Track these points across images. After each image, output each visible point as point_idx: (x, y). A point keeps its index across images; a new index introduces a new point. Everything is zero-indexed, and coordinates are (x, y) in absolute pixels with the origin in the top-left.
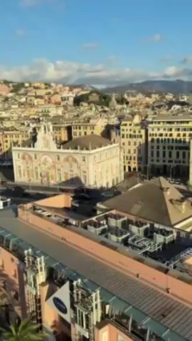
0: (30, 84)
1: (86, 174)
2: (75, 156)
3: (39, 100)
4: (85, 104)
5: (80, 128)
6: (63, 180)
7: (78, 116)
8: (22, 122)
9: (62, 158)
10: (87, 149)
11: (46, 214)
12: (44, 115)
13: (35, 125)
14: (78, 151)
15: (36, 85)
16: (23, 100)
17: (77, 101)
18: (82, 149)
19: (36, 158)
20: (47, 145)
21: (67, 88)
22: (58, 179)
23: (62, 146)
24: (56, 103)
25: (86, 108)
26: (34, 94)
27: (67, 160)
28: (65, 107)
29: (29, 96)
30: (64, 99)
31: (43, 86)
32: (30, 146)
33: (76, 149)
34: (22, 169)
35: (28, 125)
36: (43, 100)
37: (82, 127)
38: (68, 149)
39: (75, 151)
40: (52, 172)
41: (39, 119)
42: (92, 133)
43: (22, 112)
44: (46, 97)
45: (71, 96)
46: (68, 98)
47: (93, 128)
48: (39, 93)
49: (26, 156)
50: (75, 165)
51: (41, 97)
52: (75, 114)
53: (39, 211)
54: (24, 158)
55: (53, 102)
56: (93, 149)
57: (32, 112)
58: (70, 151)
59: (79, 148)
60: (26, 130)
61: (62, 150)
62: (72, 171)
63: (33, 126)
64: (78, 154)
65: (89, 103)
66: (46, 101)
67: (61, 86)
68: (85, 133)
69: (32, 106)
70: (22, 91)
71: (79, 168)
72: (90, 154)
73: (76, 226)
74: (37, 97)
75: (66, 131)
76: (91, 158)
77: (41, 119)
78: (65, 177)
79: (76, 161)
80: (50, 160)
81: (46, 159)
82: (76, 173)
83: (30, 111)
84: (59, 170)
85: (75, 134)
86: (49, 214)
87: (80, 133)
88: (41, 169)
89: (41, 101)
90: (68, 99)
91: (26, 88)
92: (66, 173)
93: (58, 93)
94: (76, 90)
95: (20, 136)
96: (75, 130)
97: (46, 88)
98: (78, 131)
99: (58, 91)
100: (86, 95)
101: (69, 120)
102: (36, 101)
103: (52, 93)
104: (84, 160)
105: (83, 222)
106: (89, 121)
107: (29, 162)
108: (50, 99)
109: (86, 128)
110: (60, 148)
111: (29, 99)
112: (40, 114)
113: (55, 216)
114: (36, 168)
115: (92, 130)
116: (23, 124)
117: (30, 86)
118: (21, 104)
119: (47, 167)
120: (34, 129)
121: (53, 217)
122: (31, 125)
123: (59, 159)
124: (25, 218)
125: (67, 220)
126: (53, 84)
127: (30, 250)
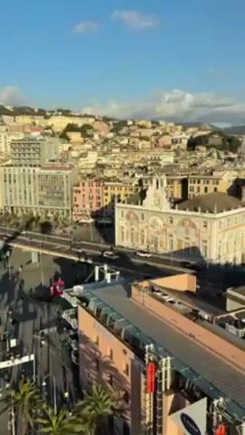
0: (134, 122)
1: (208, 245)
2: (193, 220)
3: (144, 142)
4: (203, 148)
5: (199, 182)
6: (175, 249)
7: (195, 165)
8: (126, 171)
9: (176, 221)
10: (211, 212)
11: (167, 299)
12: (152, 164)
13: (141, 176)
14: (198, 214)
15: (141, 123)
16: (125, 142)
17: (193, 144)
18: (205, 212)
19: (143, 219)
20: (158, 203)
21: (180, 127)
22: (168, 247)
23: (177, 206)
24: (164, 147)
25: (204, 154)
26: (138, 135)
27: (183, 224)
28: (177, 152)
29: (132, 137)
30: (175, 142)
31: (150, 125)
32: (137, 204)
33: (196, 210)
34: (125, 231)
35: (133, 176)
36: (149, 143)
37: (202, 181)
38: (185, 210)
39: (194, 213)
40: (162, 238)
41: (146, 168)
42: (216, 189)
43: (126, 158)
44: (153, 139)
45: (184, 137)
46: (181, 140)
47: (218, 183)
48: (145, 133)
49: (132, 216)
50: (192, 231)
51: (147, 139)
52: (191, 163)
53: (159, 294)
54: (128, 217)
55: (161, 145)
56: (218, 212)
57: (136, 159)
58: (188, 213)
59: (200, 209)
60: (131, 181)
61: (176, 211)
62: (188, 238)
63: (138, 176)
64: (198, 217)
65: (208, 148)
66: (152, 143)
67: (172, 124)
68: (206, 190)
69: (136, 150)
70: (124, 130)
71: (198, 235)
72: (215, 219)
73: (208, 321)
74: (141, 138)
75: (180, 186)
76: (216, 224)
77: (149, 168)
78: (179, 246)
79: (194, 226)
80: (160, 222)
81: (155, 221)
82: (193, 241)
83: (134, 157)
84: (171, 236)
85: (192, 189)
86: (172, 299)
87: (199, 188)
88: (148, 232)
89: (147, 145)
90: (181, 142)
91: (129, 126)
92: (180, 241)
93: (167, 134)
94: (190, 130)
95: (123, 189)
96: (192, 185)
97: (154, 128)
98: (196, 185)
99: (168, 131)
100: (204, 136)
101: (185, 170)
102: (140, 144)
103: (161, 133)
104: (206, 226)
105: (219, 317)
106: (211, 174)
107: (135, 222)
108: (157, 141)
109: (208, 183)
110: (174, 208)
111: (132, 140)
112: (149, 163)
113: (179, 303)
114: (143, 231)
115: (215, 186)
116: (127, 174)
117: (134, 124)
118: (122, 147)
119: (156, 230)
120: (140, 181)
121: (176, 305)
122: (136, 175)
123: (172, 222)
124: (140, 299)
125: (197, 311)
126: (161, 123)
127: (152, 345)
